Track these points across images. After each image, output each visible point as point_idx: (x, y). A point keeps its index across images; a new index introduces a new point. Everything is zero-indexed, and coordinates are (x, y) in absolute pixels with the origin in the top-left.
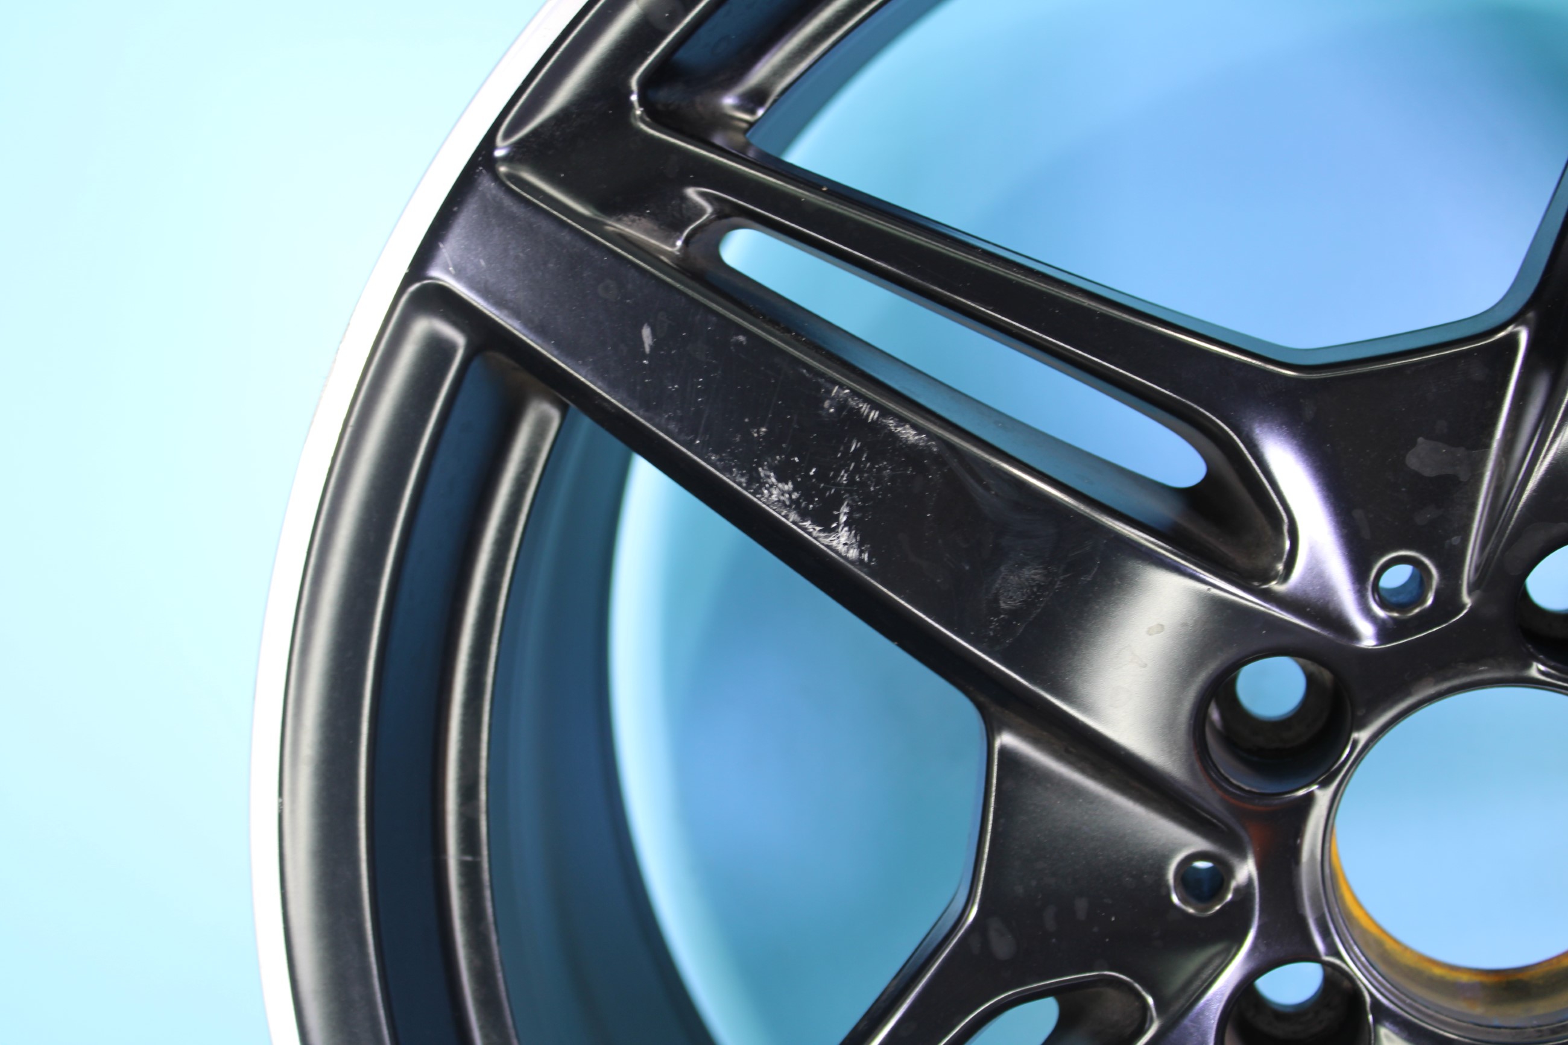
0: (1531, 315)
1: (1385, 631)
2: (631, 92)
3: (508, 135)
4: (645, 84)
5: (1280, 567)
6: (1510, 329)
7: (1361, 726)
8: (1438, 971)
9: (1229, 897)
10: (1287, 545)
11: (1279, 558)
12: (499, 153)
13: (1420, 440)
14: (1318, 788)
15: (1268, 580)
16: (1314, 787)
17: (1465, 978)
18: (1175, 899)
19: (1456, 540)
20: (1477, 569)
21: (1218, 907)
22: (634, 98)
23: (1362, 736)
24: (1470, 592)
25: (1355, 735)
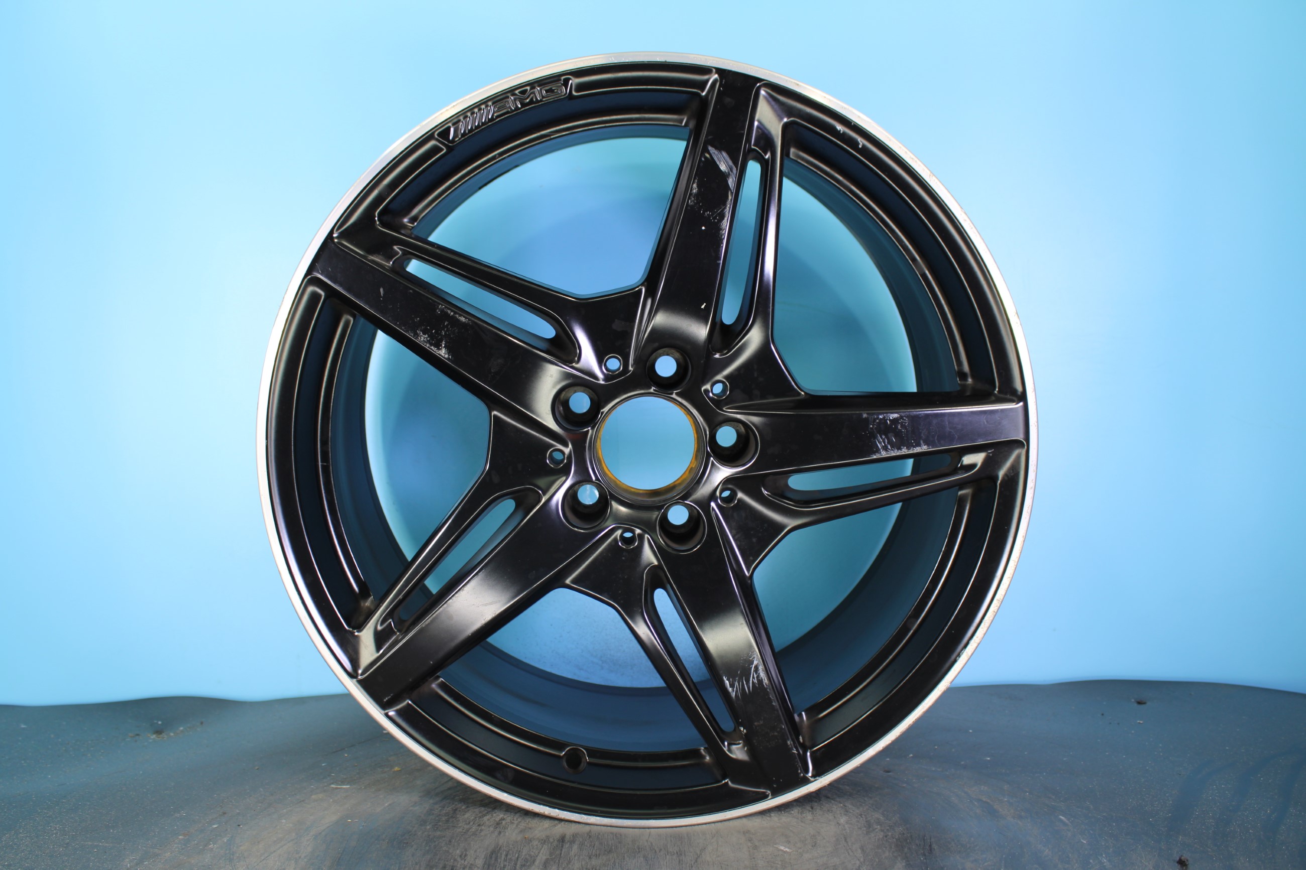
0: (646, 283)
1: (607, 378)
2: (375, 217)
3: (337, 230)
4: (379, 214)
5: (576, 359)
6: (640, 287)
7: (603, 407)
8: (633, 490)
9: (565, 461)
10: (578, 351)
11: (576, 356)
12: (335, 235)
13: (616, 320)
15: (572, 363)
16: (590, 428)
17: (641, 492)
18: (548, 461)
19: (628, 350)
20: (633, 360)
21: (562, 465)
22: (376, 219)
23: (606, 409)
24: (632, 367)
25: (602, 411)
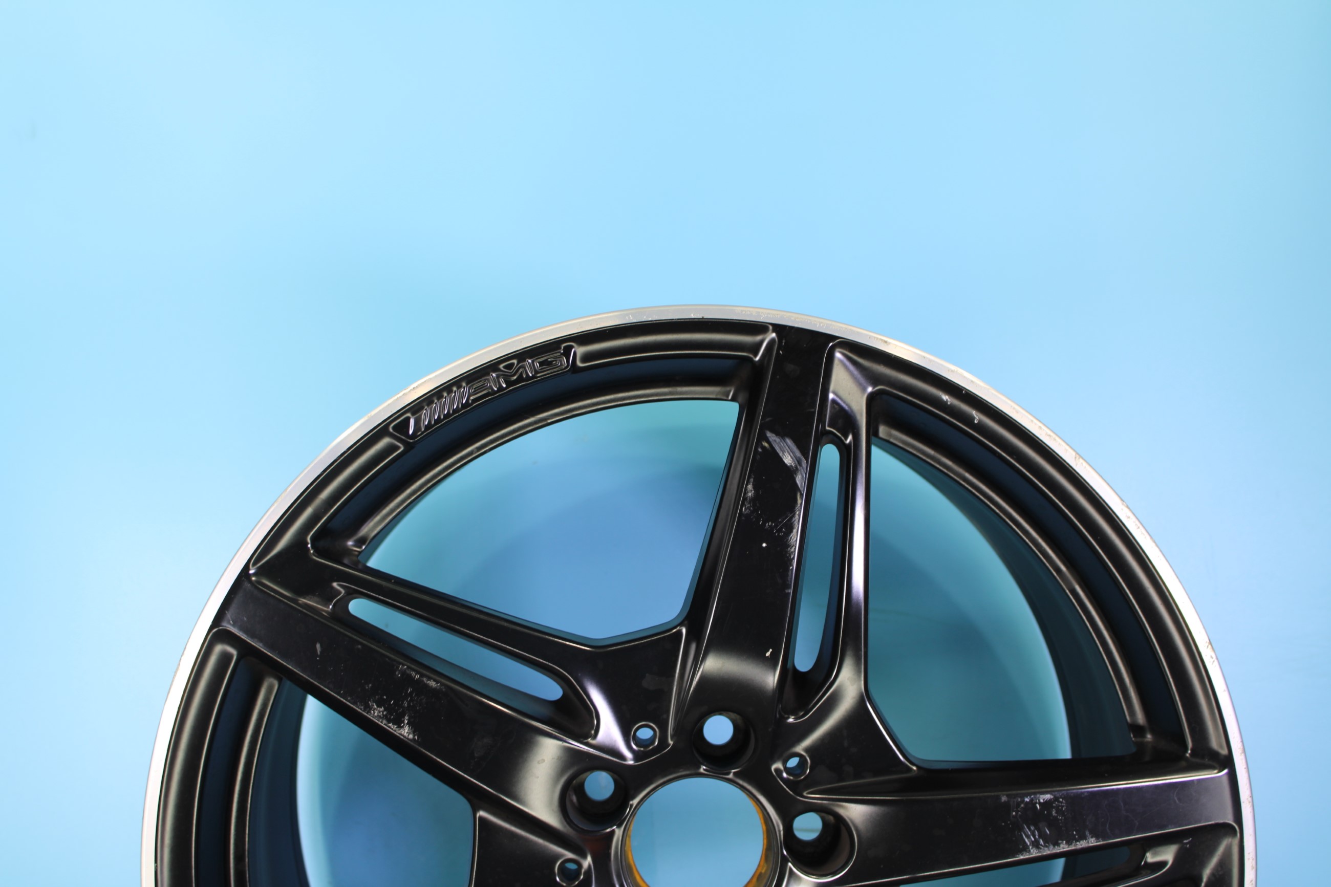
0: (686, 622)
1: (637, 756)
2: (308, 544)
3: (254, 564)
4: (313, 539)
5: (593, 732)
6: (678, 628)
7: (633, 798)
9: (582, 877)
10: (595, 722)
11: (592, 729)
12: (252, 572)
13: (647, 675)
14: (617, 827)
15: (587, 738)
16: (615, 827)
18: (558, 879)
19: (665, 716)
20: (674, 729)
21: (577, 883)
22: (309, 546)
23: (635, 802)
24: (672, 740)
25: (631, 802)
